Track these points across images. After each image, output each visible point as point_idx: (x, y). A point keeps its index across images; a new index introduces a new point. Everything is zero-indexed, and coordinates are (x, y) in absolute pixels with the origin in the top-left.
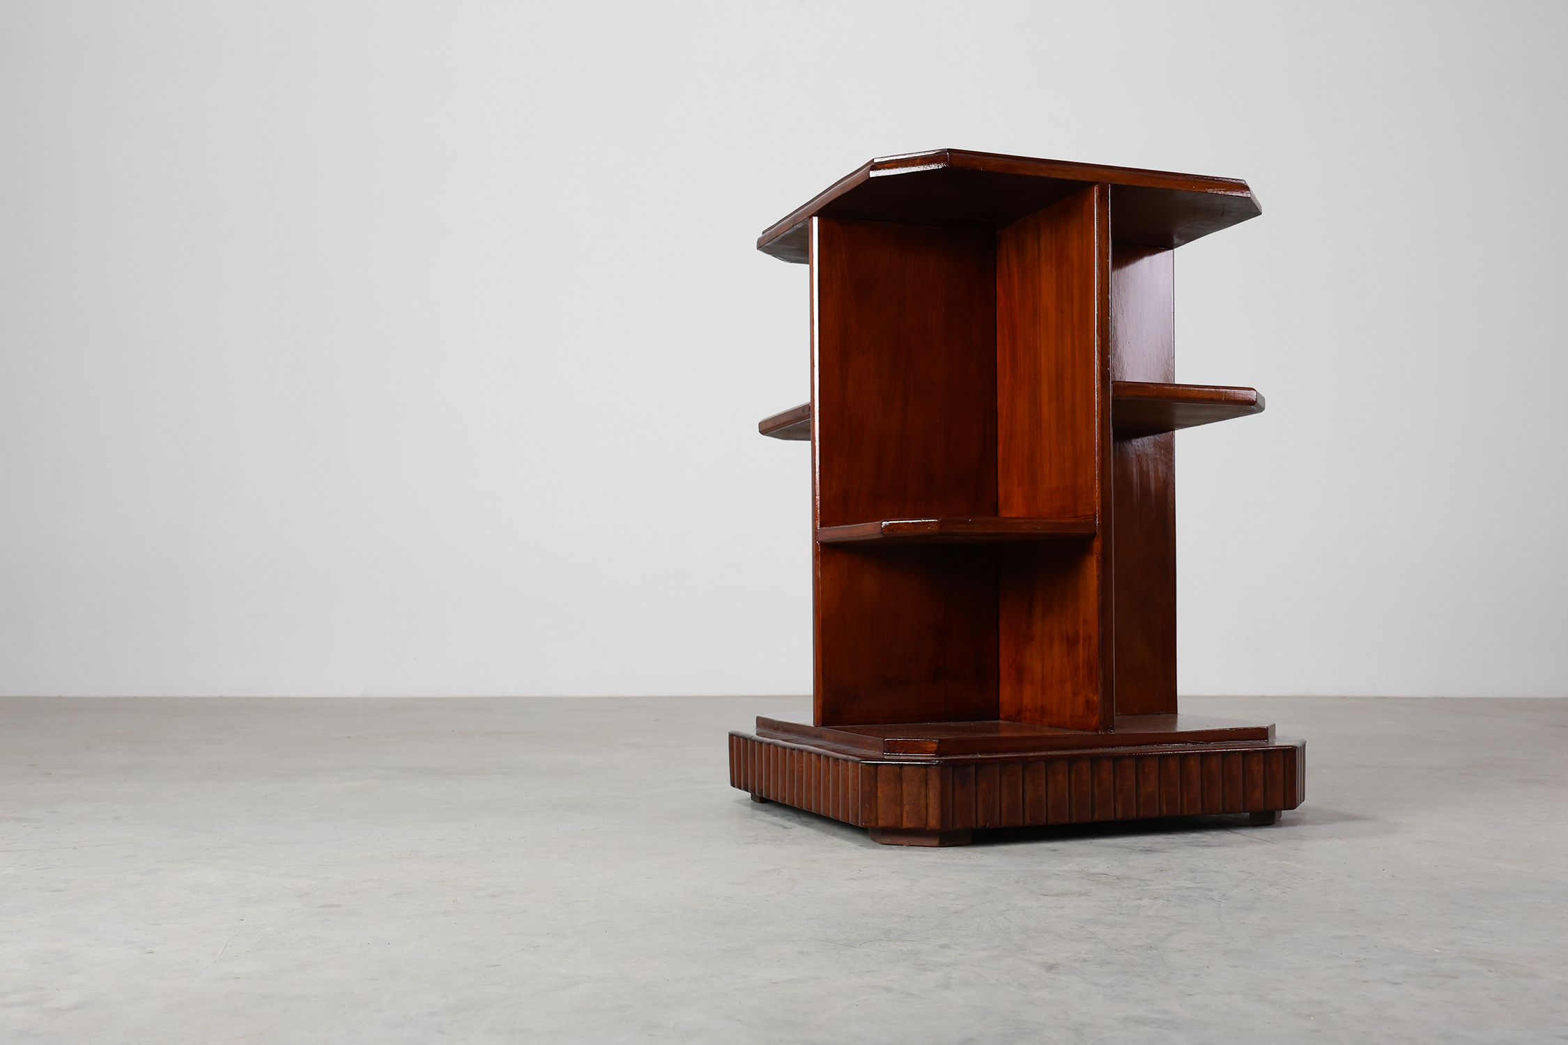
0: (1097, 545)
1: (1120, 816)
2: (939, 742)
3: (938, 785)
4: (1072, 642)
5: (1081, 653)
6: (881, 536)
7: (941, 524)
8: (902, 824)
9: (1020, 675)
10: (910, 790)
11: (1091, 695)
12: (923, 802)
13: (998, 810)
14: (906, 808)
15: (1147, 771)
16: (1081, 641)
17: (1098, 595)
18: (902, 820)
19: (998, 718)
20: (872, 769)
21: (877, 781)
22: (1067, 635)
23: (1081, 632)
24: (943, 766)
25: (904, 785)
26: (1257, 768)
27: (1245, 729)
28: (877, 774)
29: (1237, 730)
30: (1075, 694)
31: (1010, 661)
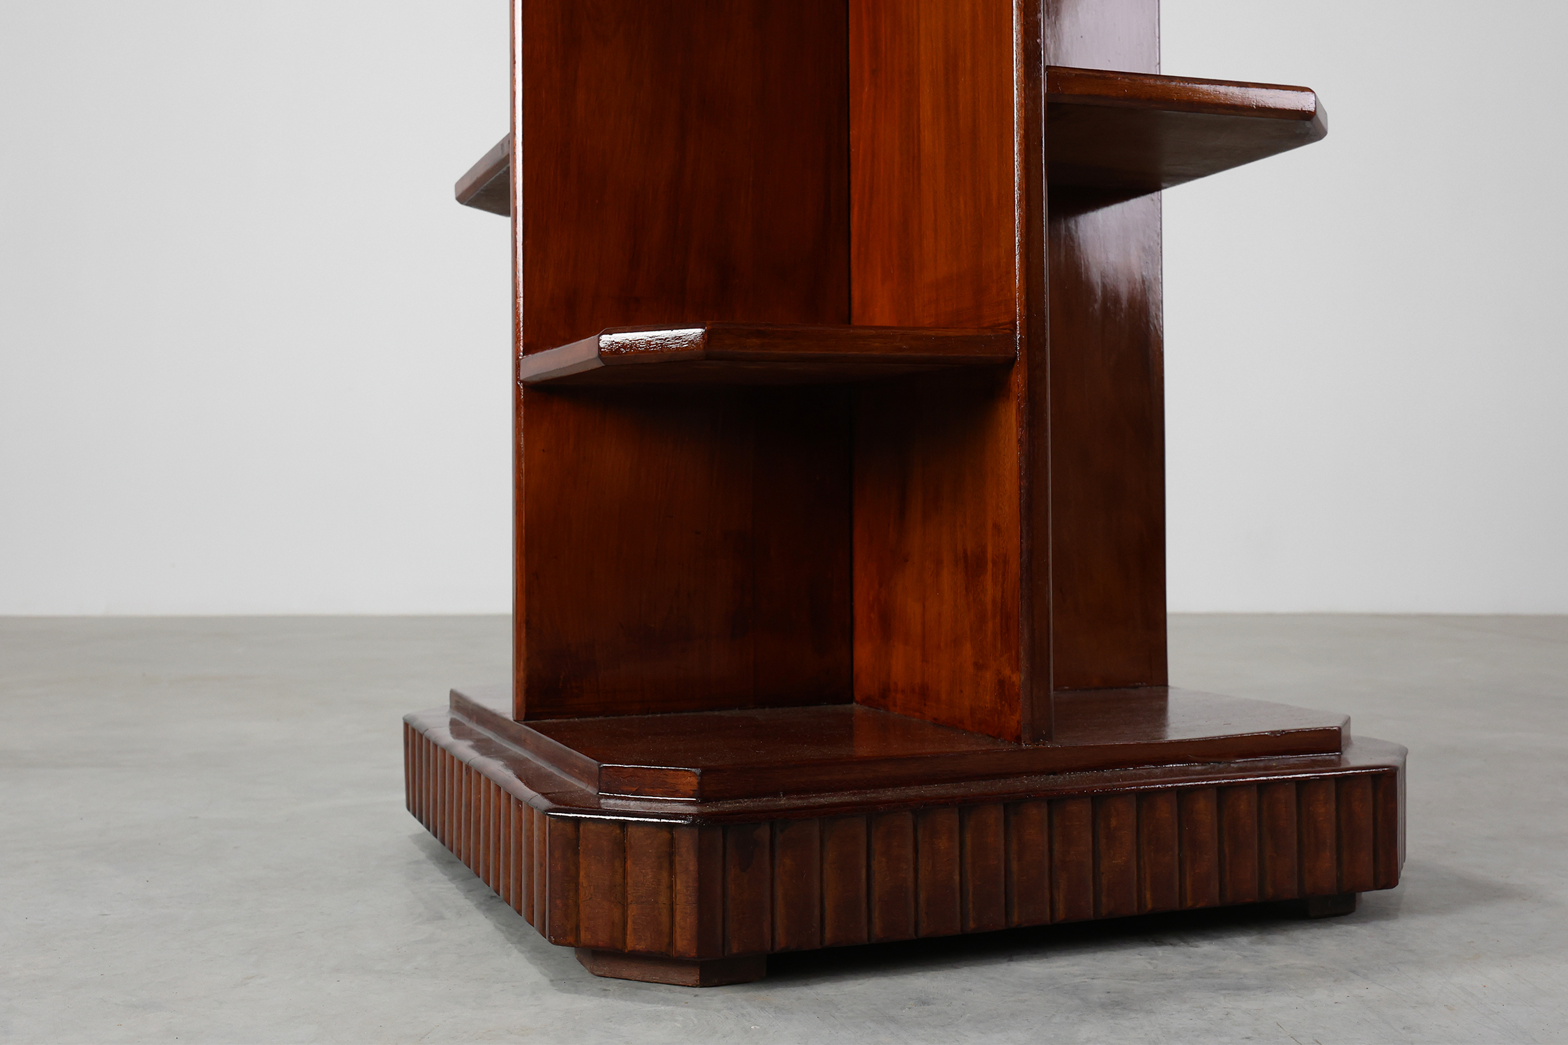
0: (1018, 380)
1: (1061, 914)
2: (702, 775)
3: (693, 867)
4: (973, 566)
5: (990, 589)
6: (599, 364)
7: (707, 337)
8: (625, 943)
9: (887, 623)
10: (642, 874)
11: (1007, 672)
12: (663, 899)
13: (817, 912)
14: (633, 911)
15: (1114, 822)
16: (990, 566)
17: (1020, 478)
18: (625, 934)
19: (851, 700)
20: (569, 828)
21: (576, 853)
22: (965, 551)
23: (989, 549)
24: (702, 823)
25: (629, 862)
26: (1324, 810)
27: (1299, 732)
28: (578, 839)
29: (1285, 734)
30: (979, 667)
31: (871, 598)
